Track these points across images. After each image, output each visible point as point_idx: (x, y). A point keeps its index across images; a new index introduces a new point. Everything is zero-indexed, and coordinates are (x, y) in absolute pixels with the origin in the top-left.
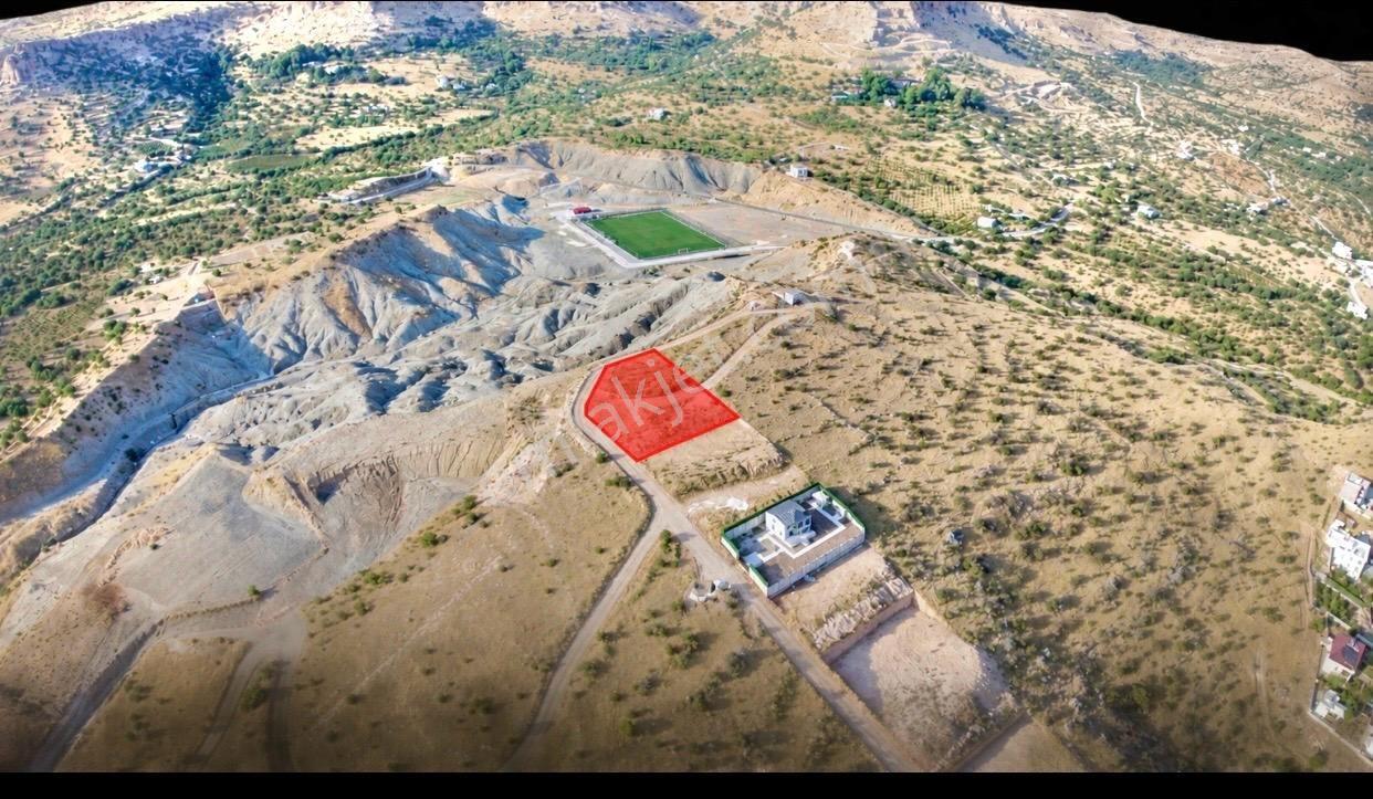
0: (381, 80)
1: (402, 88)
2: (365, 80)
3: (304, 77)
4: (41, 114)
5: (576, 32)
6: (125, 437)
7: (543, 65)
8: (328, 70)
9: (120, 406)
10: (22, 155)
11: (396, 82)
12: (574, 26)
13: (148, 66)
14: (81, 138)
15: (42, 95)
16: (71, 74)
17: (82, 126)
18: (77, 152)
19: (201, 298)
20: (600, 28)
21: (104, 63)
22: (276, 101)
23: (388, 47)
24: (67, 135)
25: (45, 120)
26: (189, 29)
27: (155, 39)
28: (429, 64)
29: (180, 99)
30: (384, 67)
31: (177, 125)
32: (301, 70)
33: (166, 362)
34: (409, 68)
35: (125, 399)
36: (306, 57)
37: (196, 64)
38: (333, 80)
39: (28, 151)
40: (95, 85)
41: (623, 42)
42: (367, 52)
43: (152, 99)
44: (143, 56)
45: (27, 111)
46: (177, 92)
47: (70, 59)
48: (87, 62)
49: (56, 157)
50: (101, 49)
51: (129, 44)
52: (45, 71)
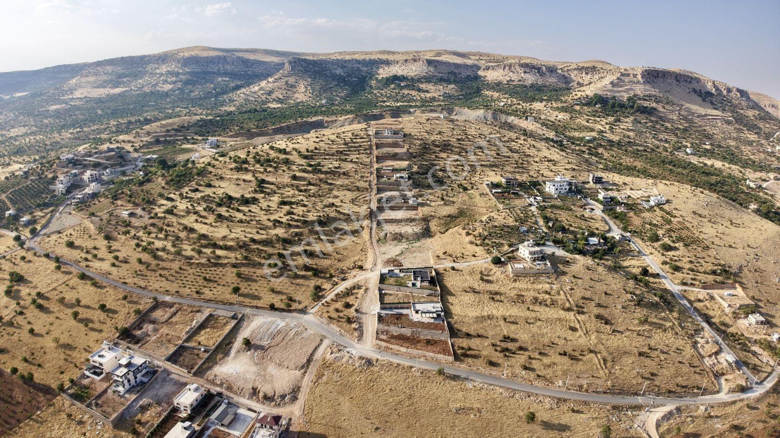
0: (419, 90)
1: (426, 94)
2: (413, 89)
3: (393, 86)
4: (296, 82)
5: (508, 81)
7: (487, 93)
8: (402, 85)
11: (424, 91)
12: (509, 79)
13: (340, 75)
14: (308, 92)
15: (298, 76)
16: (310, 71)
17: (309, 88)
18: (305, 95)
19: (320, 120)
20: (520, 80)
21: (324, 71)
22: (379, 92)
23: (428, 79)
24: (304, 90)
25: (297, 84)
26: (360, 66)
27: (345, 67)
28: (442, 87)
29: (347, 87)
30: (423, 86)
31: (342, 94)
32: (393, 83)
34: (432, 87)
36: (395, 78)
37: (358, 78)
38: (402, 88)
39: (289, 92)
40: (317, 77)
41: (526, 86)
42: (419, 80)
43: (336, 85)
44: (339, 71)
45: (291, 80)
46: (347, 85)
47: (311, 66)
48: (317, 69)
49: (297, 95)
50: (324, 66)
51: (335, 67)
52: (301, 69)
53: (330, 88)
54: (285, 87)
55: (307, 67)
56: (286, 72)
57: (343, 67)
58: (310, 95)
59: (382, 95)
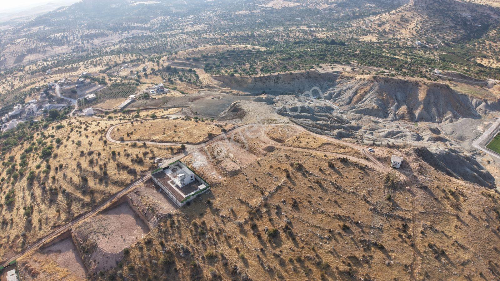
4: (412, 17)
6: (270, 89)
9: (277, 82)
10: (395, 26)
13: (464, 18)
14: (415, 29)
15: (417, 12)
16: (431, 9)
17: (420, 25)
18: (410, 32)
19: (338, 72)
21: (448, 11)
22: (490, 45)
24: (413, 26)
25: (412, 19)
27: (476, 11)
29: (462, 31)
31: (450, 38)
33: (298, 79)
35: (280, 81)
37: (482, 24)
44: (466, 14)
45: (409, 14)
46: (464, 29)
47: (436, 4)
48: (441, 8)
49: (403, 31)
50: (452, 6)
51: (464, 8)
52: (424, 5)
53: (443, 28)
54: (399, 20)
55: (431, 4)
56: (408, 6)
57: (472, 11)
58: (414, 33)
59: (490, 48)
